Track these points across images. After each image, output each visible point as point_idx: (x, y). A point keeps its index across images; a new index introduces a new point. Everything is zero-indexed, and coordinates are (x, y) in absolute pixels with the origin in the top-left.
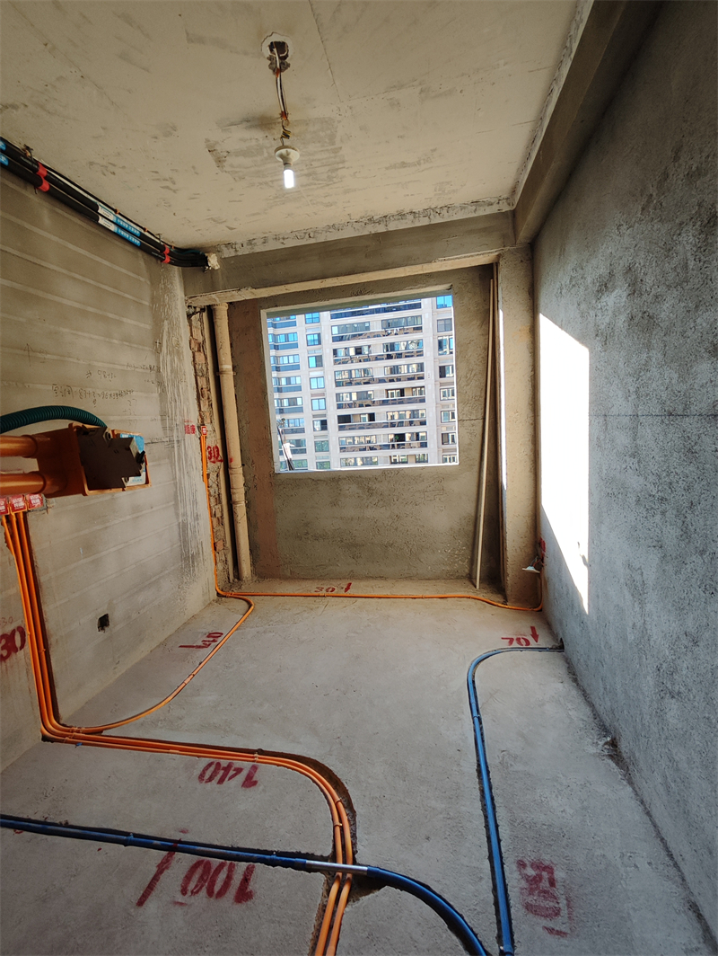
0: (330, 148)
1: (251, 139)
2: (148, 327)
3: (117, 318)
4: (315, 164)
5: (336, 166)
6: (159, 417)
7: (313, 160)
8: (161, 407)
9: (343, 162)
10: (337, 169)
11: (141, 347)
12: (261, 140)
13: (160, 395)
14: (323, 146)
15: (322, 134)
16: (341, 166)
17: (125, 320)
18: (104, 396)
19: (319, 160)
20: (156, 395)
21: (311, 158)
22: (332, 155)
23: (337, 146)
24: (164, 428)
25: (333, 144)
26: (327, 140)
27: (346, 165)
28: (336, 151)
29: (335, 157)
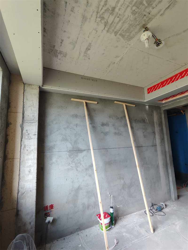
0: (119, 32)
1: (156, 6)
4: (117, 20)
5: (108, 27)
7: (120, 20)
9: (108, 31)
10: (105, 26)
12: (151, 10)
14: (123, 30)
15: (128, 34)
16: (106, 29)
19: (118, 23)
21: (122, 21)
22: (115, 30)
23: (118, 35)
25: (120, 35)
26: (124, 34)
27: (105, 32)
28: (116, 33)
29: (113, 31)
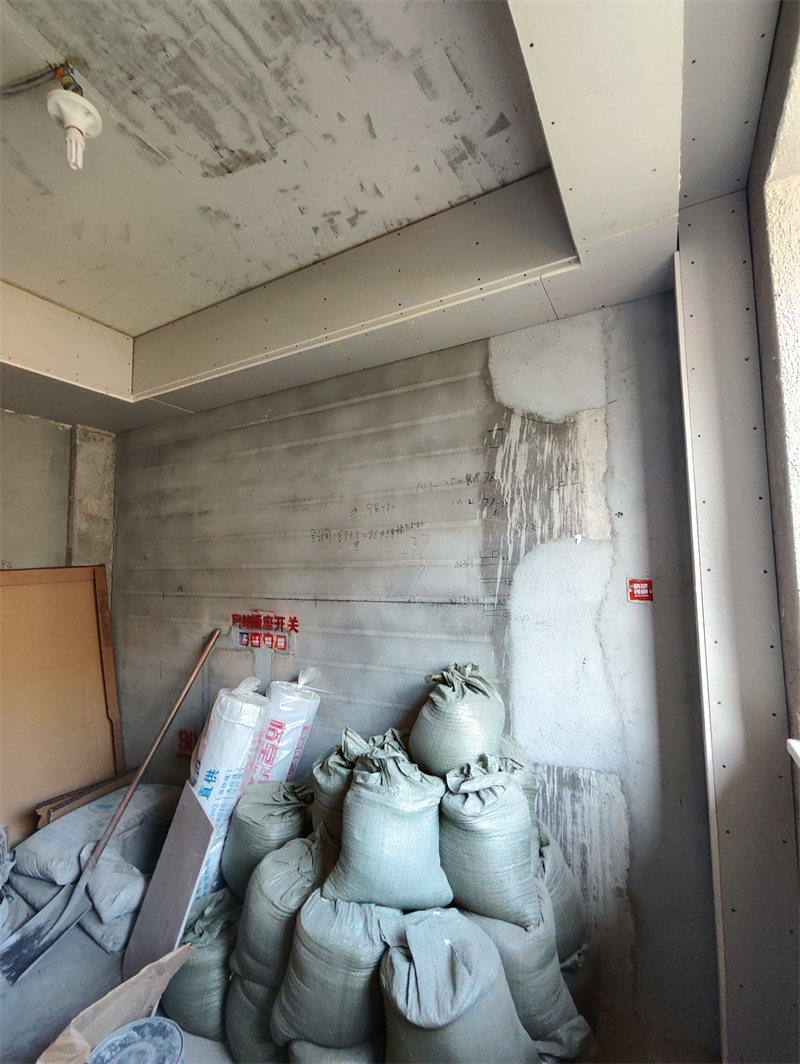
2: (473, 412)
3: (409, 423)
6: (478, 561)
8: (486, 543)
11: (451, 451)
13: (486, 523)
17: (421, 421)
18: (372, 534)
20: (477, 522)
24: (488, 580)
